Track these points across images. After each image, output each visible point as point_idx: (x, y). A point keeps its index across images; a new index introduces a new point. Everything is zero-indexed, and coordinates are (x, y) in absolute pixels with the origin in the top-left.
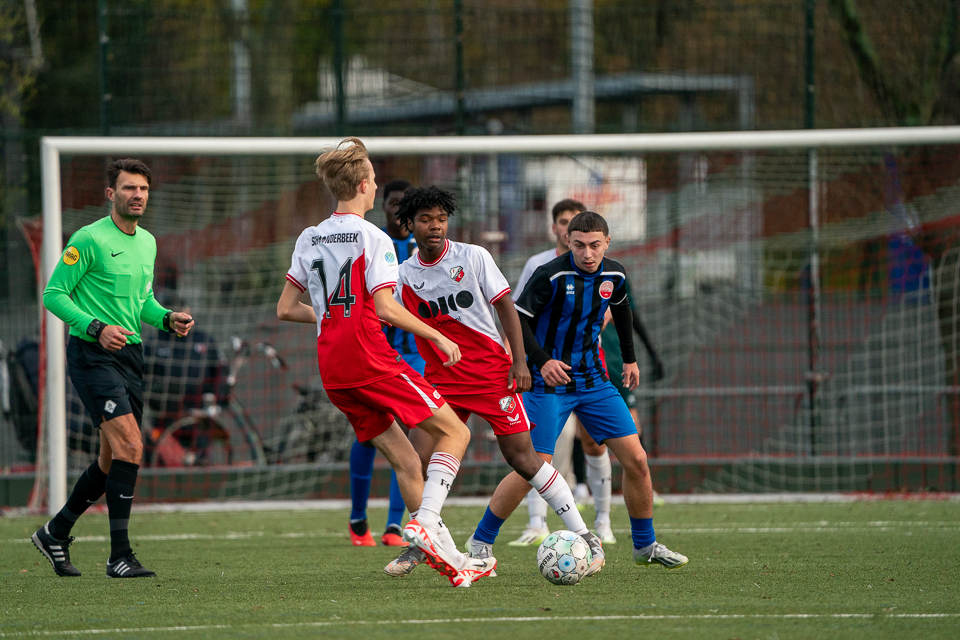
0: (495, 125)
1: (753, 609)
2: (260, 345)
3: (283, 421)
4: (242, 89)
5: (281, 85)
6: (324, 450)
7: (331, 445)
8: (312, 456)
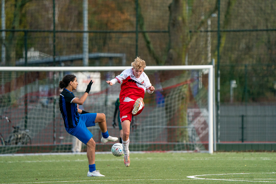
0: (63, 64)
1: (118, 179)
2: (4, 117)
3: (10, 135)
4: (4, 55)
5: (13, 54)
6: (20, 141)
7: (21, 140)
8: (16, 143)
